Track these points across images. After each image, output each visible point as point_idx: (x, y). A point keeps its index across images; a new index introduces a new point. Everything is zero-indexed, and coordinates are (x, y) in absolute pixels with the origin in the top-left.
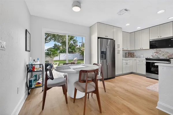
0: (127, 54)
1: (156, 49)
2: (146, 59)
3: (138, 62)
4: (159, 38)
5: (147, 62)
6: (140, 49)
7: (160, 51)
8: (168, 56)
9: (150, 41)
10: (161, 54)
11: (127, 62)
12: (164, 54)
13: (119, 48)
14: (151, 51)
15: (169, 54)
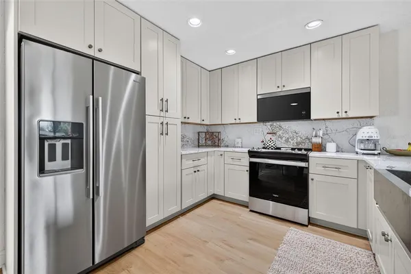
0: (203, 135)
1: (270, 123)
2: (249, 152)
3: (230, 161)
4: (279, 90)
5: (251, 163)
6: (234, 122)
7: (280, 129)
8: (297, 143)
9: (259, 97)
10: (281, 138)
11: (196, 163)
12: (288, 138)
13: (167, 114)
14: (261, 129)
15: (299, 139)
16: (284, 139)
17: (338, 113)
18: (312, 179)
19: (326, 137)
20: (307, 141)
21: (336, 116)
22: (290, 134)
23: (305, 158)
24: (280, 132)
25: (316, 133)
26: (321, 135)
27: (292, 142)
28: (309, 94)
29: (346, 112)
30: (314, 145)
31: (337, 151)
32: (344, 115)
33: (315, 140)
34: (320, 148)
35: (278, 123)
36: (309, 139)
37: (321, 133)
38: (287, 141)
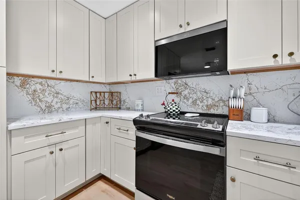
1: (174, 80)
4: (182, 30)
7: (186, 88)
8: (207, 106)
12: (196, 100)
14: (163, 88)
15: (210, 100)
16: (191, 100)
17: (275, 56)
18: (233, 180)
19: (250, 98)
20: (222, 104)
21: (271, 63)
22: (198, 94)
23: (219, 139)
24: (186, 92)
25: (235, 93)
26: (243, 96)
27: (201, 104)
28: (225, 30)
29: (291, 54)
30: (231, 109)
31: (269, 121)
32: (287, 61)
33: (233, 103)
34: (242, 115)
35: (184, 80)
36: (224, 101)
37: (242, 93)
38: (194, 103)
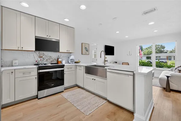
1: (39, 52)
9: (36, 38)
15: (52, 60)
16: (45, 60)
20: (55, 60)
22: (49, 57)
24: (44, 57)
27: (49, 61)
28: (59, 42)
38: (47, 60)
